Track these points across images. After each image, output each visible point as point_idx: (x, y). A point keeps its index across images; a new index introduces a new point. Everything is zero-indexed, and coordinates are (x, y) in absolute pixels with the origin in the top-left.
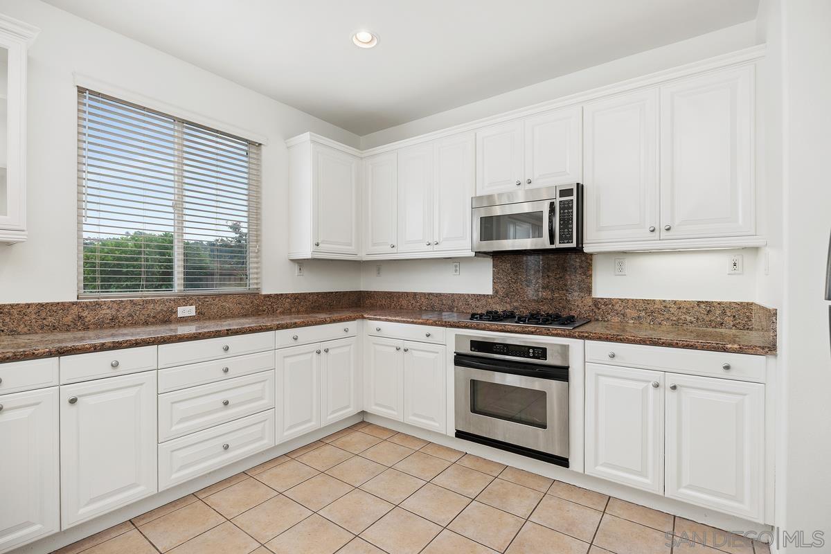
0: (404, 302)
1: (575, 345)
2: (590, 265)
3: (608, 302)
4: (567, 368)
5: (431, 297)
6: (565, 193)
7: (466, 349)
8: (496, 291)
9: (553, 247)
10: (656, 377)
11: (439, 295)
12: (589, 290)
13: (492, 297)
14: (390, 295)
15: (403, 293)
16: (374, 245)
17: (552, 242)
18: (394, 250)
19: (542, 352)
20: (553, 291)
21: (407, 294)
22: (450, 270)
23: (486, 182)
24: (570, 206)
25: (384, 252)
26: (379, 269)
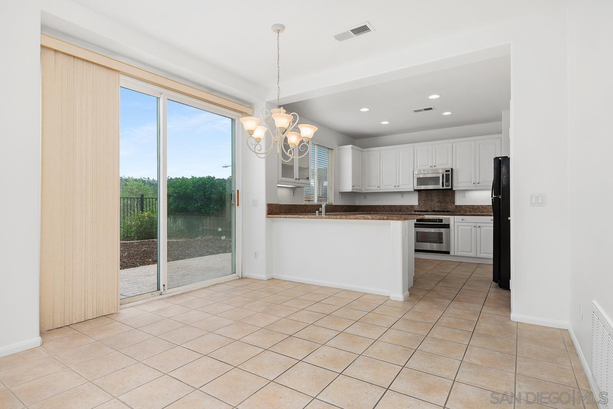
1: (452, 218)
2: (454, 194)
3: (461, 206)
4: (449, 225)
6: (447, 171)
8: (419, 204)
10: (474, 224)
11: (395, 206)
12: (454, 202)
13: (418, 206)
14: (372, 207)
16: (369, 186)
17: (443, 187)
18: (379, 188)
19: (441, 220)
22: (399, 196)
23: (418, 165)
24: (449, 175)
25: (374, 189)
26: (365, 196)
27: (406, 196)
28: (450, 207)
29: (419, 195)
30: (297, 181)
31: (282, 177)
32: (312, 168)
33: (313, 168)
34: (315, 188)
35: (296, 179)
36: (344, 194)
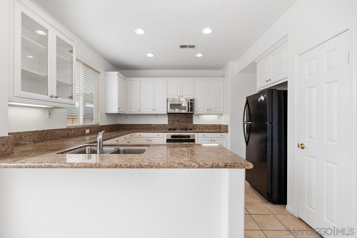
0: (138, 127)
1: (196, 134)
2: (192, 117)
3: (196, 125)
4: (194, 139)
5: (148, 125)
6: (191, 100)
7: (170, 138)
8: (169, 123)
9: (188, 112)
10: (211, 139)
11: (151, 125)
12: (192, 122)
13: (168, 125)
14: (132, 125)
15: (137, 124)
16: (131, 109)
18: (140, 111)
19: (189, 136)
20: (184, 123)
21: (139, 125)
22: (154, 117)
23: (170, 94)
24: (191, 103)
25: (135, 111)
26: (127, 117)
27: (159, 117)
28: (190, 126)
29: (169, 117)
30: (54, 99)
31: (22, 90)
32: (76, 92)
33: (78, 92)
34: (81, 109)
35: (52, 97)
36: (110, 115)
